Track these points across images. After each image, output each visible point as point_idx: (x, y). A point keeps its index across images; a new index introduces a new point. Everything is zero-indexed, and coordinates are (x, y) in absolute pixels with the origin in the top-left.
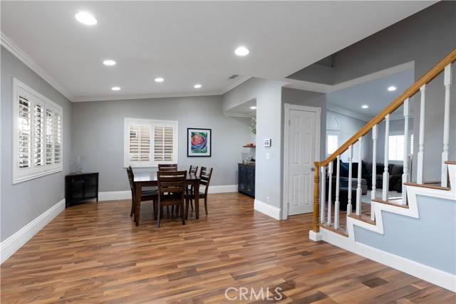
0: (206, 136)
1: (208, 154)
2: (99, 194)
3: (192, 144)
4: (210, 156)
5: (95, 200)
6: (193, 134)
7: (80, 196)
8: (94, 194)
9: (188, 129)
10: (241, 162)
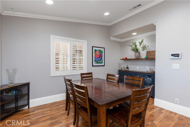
0: (102, 52)
1: (103, 64)
2: (31, 101)
3: (95, 58)
4: (104, 66)
5: (27, 107)
6: (96, 51)
7: (13, 105)
8: (25, 102)
9: (93, 47)
10: (120, 69)
